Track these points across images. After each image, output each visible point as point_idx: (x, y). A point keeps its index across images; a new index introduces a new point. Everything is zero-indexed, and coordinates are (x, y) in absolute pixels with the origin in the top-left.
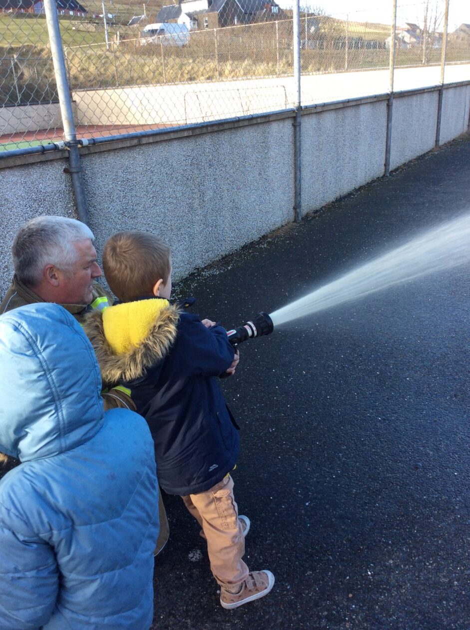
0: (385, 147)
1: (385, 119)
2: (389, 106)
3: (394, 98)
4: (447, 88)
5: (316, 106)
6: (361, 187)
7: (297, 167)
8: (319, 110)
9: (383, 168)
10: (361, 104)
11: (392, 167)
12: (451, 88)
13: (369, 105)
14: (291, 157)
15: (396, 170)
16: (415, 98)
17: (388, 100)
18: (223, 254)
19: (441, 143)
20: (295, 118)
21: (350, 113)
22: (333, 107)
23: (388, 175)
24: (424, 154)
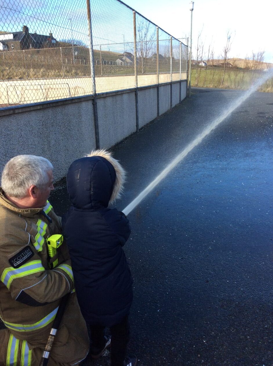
0: (136, 116)
1: (135, 101)
2: (136, 95)
3: (138, 90)
4: (161, 86)
5: (103, 94)
6: (127, 138)
7: (96, 127)
8: (105, 96)
9: (135, 127)
10: (124, 93)
11: (140, 127)
12: (162, 86)
13: (127, 94)
14: (93, 121)
15: (142, 128)
16: (147, 91)
17: (136, 91)
18: (62, 177)
19: (160, 115)
20: (93, 100)
21: (118, 98)
22: (111, 95)
23: (138, 131)
24: (153, 120)
